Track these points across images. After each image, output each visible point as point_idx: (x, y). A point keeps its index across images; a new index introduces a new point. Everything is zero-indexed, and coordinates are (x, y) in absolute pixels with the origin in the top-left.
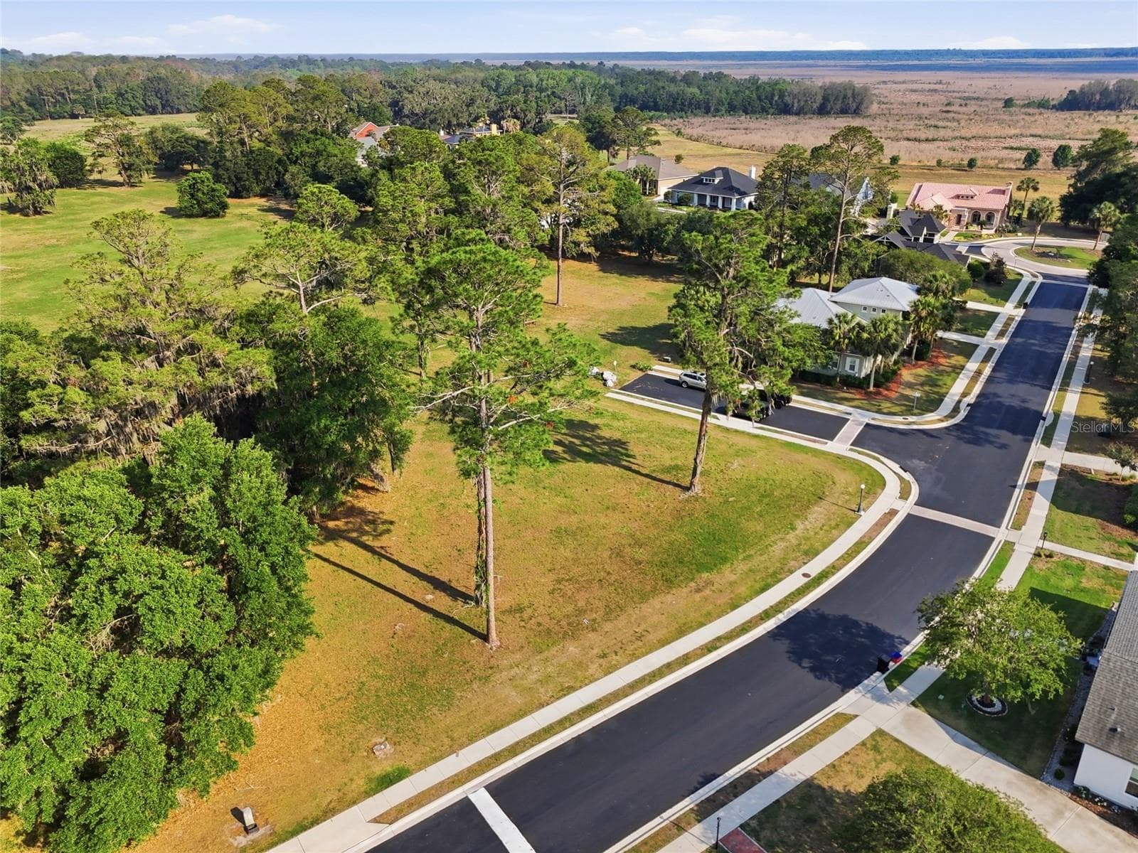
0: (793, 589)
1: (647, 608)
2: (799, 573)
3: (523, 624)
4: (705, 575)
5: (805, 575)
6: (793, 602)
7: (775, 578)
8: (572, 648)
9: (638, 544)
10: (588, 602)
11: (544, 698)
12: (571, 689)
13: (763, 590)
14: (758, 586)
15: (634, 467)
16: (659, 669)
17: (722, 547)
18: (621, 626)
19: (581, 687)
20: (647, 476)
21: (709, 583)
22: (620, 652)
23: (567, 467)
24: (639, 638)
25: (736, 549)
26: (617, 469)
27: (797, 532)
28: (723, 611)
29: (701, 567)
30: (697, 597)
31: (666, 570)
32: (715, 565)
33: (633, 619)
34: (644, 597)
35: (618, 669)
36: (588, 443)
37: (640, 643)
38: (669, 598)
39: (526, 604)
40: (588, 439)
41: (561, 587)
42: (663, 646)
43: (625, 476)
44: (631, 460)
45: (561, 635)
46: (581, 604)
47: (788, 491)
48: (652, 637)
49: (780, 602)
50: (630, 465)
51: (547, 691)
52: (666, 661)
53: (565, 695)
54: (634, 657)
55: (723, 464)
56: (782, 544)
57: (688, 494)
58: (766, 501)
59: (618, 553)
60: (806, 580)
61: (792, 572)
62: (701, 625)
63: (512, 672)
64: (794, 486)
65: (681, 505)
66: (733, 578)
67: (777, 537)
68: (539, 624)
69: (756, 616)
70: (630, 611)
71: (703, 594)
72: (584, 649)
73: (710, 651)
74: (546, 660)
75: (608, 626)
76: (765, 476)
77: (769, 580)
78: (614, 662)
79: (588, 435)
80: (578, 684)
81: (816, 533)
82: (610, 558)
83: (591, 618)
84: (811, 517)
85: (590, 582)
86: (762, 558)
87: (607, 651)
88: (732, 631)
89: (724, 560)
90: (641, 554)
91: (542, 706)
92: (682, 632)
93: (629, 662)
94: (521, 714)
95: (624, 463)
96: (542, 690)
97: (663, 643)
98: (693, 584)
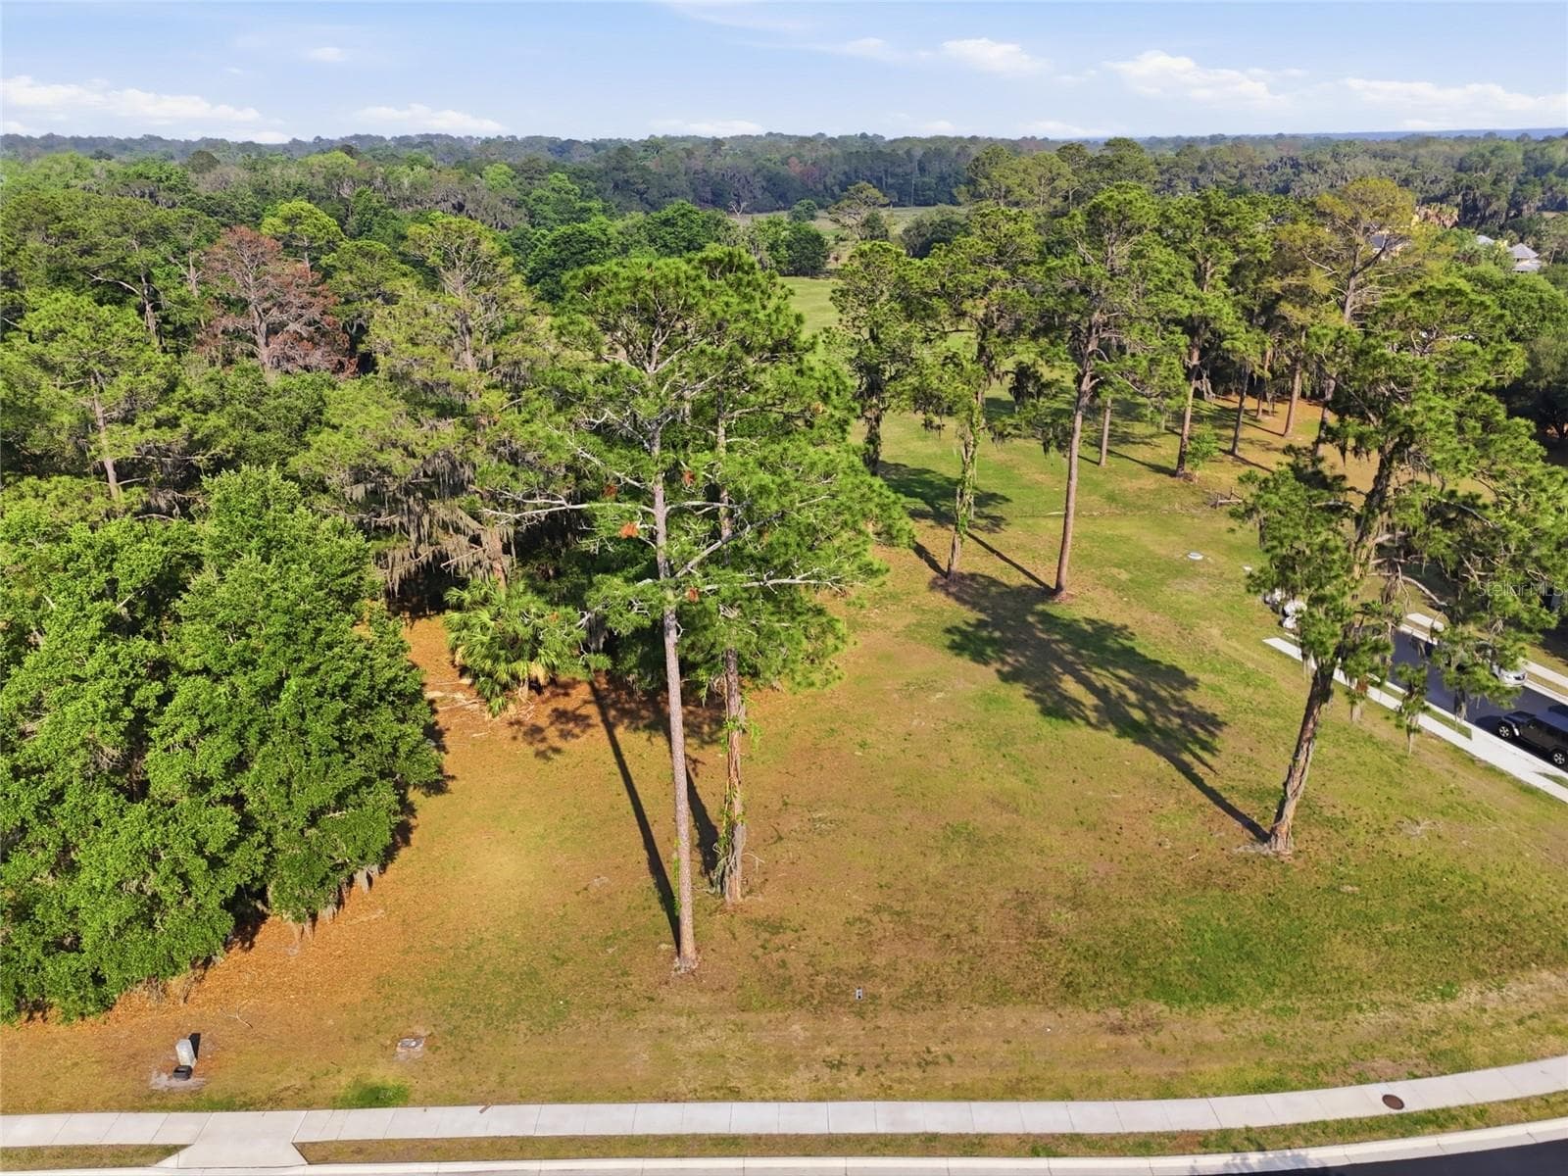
0: (1330, 1117)
1: (986, 1019)
2: (1380, 1090)
3: (759, 952)
4: (1158, 1008)
5: (1390, 1100)
6: (1309, 1143)
7: (1315, 1077)
8: (798, 1028)
9: (1076, 902)
10: (893, 965)
11: (682, 1087)
12: (735, 1094)
13: (1262, 1088)
14: (1254, 1075)
15: (1199, 770)
16: (907, 1138)
17: (1242, 970)
18: (910, 1032)
19: (751, 1099)
20: (1211, 793)
21: (1151, 1025)
22: (870, 1072)
23: (1078, 734)
24: (923, 1065)
25: (1270, 986)
26: (1163, 763)
27: (1450, 1006)
28: (1131, 1090)
29: (1165, 990)
30: (1104, 1041)
31: (1084, 967)
32: (1195, 998)
33: (943, 1026)
34: (999, 995)
35: (839, 1099)
36: (1151, 705)
37: (918, 1074)
38: (1045, 1020)
39: (795, 924)
40: (1156, 698)
41: (875, 920)
42: (956, 1099)
43: (1167, 781)
44: (1206, 756)
45: (798, 997)
46: (879, 961)
47: (1501, 917)
48: (948, 1075)
49: (1275, 1129)
50: (1196, 763)
51: (695, 1078)
52: (932, 1128)
53: (715, 1099)
54: (886, 1094)
55: (1392, 820)
56: (1390, 1016)
57: (1264, 849)
58: (1428, 917)
59: (1024, 901)
60: (1385, 1110)
61: (1362, 1080)
62: (1067, 1095)
63: (674, 1021)
64: (1527, 912)
65: (1225, 864)
66: (1213, 1036)
67: (1390, 997)
68: (783, 964)
69: (1196, 1133)
70: (953, 1008)
71: (1122, 1040)
72: (814, 1038)
73: (1035, 1153)
74: (741, 1027)
75: (887, 1019)
76: (1475, 870)
77: (1291, 1076)
78: (843, 1085)
79: (1163, 693)
80: (753, 1091)
81: (1500, 1025)
82: (1002, 906)
83: (871, 990)
84: (1513, 989)
85: (927, 930)
86: (1316, 1026)
87: (849, 1059)
88: (1113, 1137)
89: (1223, 994)
90: (1063, 919)
91: (666, 1098)
92: (1014, 1091)
93: (870, 1098)
94: (626, 1094)
95: (1187, 757)
96: (690, 1073)
97: (961, 1093)
98: (1115, 1014)
